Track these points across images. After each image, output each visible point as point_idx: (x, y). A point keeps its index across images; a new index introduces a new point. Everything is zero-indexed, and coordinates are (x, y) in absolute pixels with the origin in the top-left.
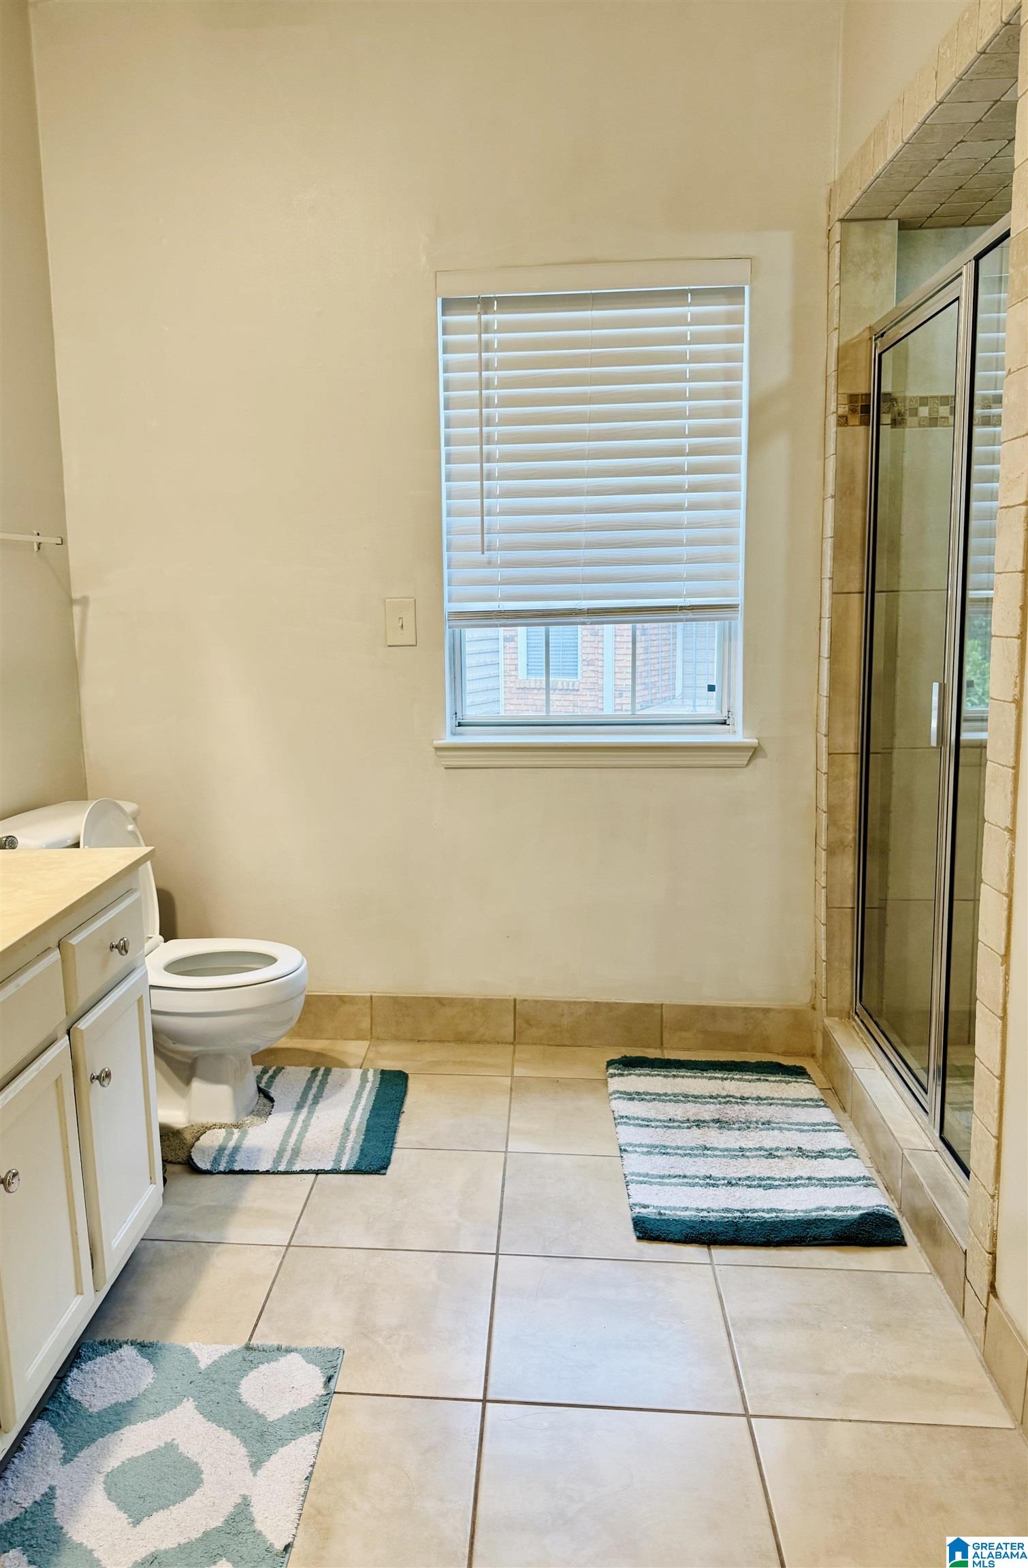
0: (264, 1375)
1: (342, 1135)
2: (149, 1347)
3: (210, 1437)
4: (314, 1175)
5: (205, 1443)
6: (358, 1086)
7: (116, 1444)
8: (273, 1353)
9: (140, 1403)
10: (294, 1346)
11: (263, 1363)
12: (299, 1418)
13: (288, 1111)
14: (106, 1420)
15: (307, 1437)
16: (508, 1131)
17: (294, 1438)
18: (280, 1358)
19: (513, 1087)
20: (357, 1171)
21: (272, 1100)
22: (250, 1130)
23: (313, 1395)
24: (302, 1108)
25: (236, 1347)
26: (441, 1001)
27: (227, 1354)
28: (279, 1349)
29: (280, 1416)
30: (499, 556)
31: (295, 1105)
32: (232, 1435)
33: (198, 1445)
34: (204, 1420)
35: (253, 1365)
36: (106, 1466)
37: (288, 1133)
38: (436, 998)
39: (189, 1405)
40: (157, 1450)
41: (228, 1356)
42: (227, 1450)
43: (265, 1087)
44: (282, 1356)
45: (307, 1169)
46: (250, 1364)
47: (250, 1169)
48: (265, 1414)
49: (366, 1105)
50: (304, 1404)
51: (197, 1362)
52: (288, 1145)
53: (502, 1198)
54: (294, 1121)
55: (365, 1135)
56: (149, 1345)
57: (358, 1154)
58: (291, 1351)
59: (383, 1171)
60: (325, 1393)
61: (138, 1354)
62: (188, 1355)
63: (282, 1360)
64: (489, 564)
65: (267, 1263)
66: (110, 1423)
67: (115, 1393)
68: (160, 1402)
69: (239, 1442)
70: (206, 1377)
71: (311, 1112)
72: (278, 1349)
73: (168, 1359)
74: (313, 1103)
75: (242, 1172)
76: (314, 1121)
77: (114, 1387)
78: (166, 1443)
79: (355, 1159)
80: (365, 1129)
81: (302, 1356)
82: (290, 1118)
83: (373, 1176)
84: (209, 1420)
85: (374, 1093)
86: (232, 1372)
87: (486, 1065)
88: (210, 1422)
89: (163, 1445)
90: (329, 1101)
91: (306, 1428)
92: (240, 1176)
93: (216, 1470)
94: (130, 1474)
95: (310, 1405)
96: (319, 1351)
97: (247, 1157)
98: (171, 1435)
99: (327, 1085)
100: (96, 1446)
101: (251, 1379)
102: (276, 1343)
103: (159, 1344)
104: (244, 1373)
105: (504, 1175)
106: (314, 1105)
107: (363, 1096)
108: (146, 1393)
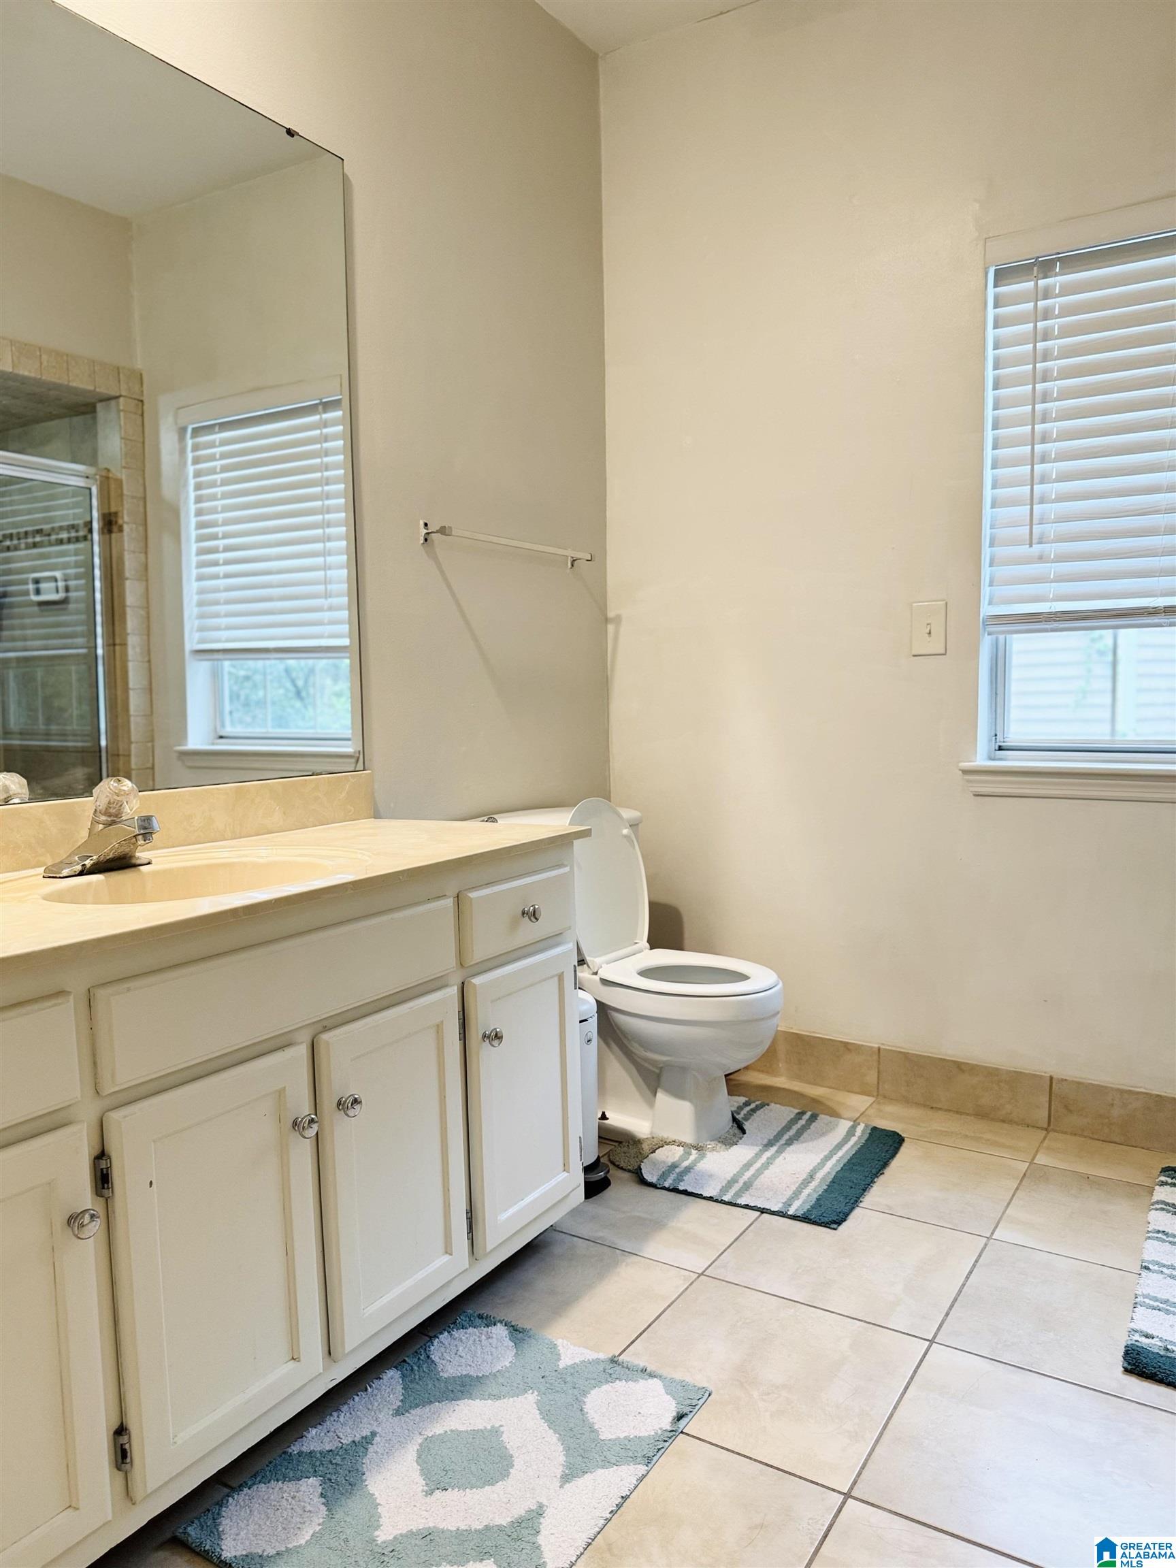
0: (616, 1392)
1: (803, 1180)
2: (520, 1332)
3: (536, 1435)
4: (759, 1213)
5: (528, 1439)
6: (842, 1137)
7: (448, 1413)
8: (636, 1372)
9: (488, 1382)
10: (660, 1372)
11: (620, 1380)
12: (631, 1446)
13: (757, 1145)
14: (450, 1388)
15: (632, 1467)
16: (1001, 1218)
17: (618, 1464)
18: (641, 1380)
19: (1027, 1175)
20: (805, 1218)
21: (744, 1132)
22: (709, 1155)
23: (657, 1427)
24: (771, 1146)
25: (602, 1356)
26: (960, 1067)
27: (591, 1360)
28: (644, 1370)
29: (613, 1437)
30: (1052, 549)
31: (765, 1141)
32: (559, 1440)
33: (522, 1438)
34: (538, 1417)
35: (610, 1378)
36: (429, 1430)
37: (748, 1166)
38: (955, 1062)
39: (531, 1397)
40: (481, 1430)
41: (590, 1363)
42: (546, 1452)
43: (742, 1118)
44: (642, 1379)
45: (753, 1205)
46: (608, 1376)
47: (694, 1191)
48: (600, 1430)
49: (841, 1158)
50: (644, 1434)
51: (559, 1359)
52: (741, 1177)
53: (963, 1285)
54: (758, 1156)
55: (828, 1186)
56: (521, 1330)
57: (813, 1202)
58: (655, 1376)
59: (835, 1226)
60: (670, 1429)
61: (507, 1336)
62: (553, 1350)
63: (642, 1382)
64: (1041, 559)
65: (672, 1284)
66: (452, 1391)
67: (470, 1366)
68: (506, 1387)
69: (562, 1449)
70: (559, 1376)
71: (779, 1152)
72: (642, 1371)
73: (532, 1349)
74: (786, 1144)
75: (686, 1193)
76: (779, 1160)
77: (472, 1359)
78: (493, 1427)
79: (807, 1207)
80: (831, 1180)
81: (664, 1385)
82: (755, 1152)
83: (820, 1227)
84: (543, 1418)
85: (856, 1148)
86: (587, 1379)
87: (1003, 1146)
88: (543, 1421)
89: (489, 1427)
90: (804, 1145)
91: (634, 1458)
92: (683, 1196)
93: (526, 1469)
94: (447, 1445)
95: (649, 1437)
96: (683, 1385)
97: (696, 1179)
98: (501, 1420)
99: (808, 1130)
100: (430, 1409)
101: (602, 1392)
102: (642, 1364)
103: (531, 1333)
104: (599, 1384)
105: (976, 1261)
106: (786, 1146)
107: (843, 1148)
108: (498, 1374)
